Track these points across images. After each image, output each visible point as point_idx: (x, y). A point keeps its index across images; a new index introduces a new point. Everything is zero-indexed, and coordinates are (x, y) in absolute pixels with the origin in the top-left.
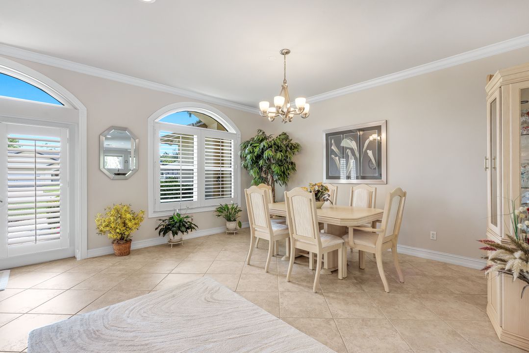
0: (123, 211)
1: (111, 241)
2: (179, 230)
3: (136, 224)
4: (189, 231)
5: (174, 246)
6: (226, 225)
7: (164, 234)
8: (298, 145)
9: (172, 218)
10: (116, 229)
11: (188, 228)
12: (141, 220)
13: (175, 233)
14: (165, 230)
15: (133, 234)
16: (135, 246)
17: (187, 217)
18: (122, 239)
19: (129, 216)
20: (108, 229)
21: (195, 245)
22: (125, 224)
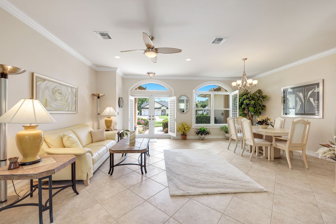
0: (184, 124)
1: (181, 134)
2: (203, 133)
3: (188, 129)
4: (207, 134)
5: (201, 140)
6: (225, 135)
7: (198, 134)
8: (266, 96)
9: (200, 129)
10: (182, 130)
11: (207, 133)
12: (190, 128)
13: (201, 135)
14: (198, 133)
15: (187, 133)
16: (188, 137)
17: (206, 129)
18: (184, 134)
19: (186, 126)
20: (180, 130)
21: (210, 141)
22: (185, 129)
